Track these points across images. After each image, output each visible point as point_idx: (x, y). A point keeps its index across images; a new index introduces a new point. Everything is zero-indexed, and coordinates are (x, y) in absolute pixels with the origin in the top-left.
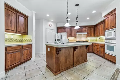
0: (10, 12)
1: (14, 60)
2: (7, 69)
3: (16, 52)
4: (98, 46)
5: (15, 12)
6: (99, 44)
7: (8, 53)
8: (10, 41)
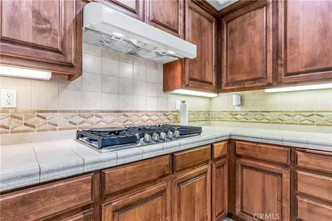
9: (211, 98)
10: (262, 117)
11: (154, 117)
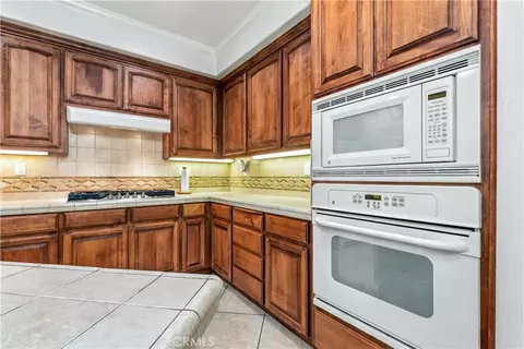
4: (252, 227)
6: (258, 214)
9: (229, 164)
10: (258, 182)
11: (152, 183)
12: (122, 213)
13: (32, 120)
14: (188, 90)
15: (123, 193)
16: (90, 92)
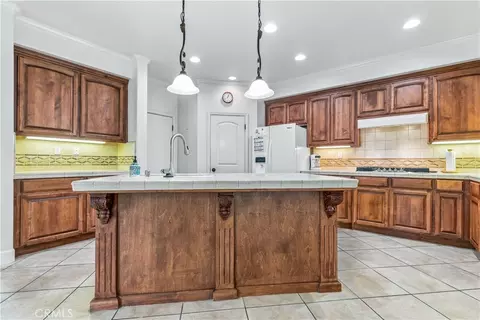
0: (53, 74)
1: (51, 222)
2: (26, 247)
3: (61, 196)
5: (72, 74)
7: (29, 199)
8: (70, 164)
12: (385, 180)
13: (344, 130)
14: (450, 82)
15: (398, 169)
16: (370, 108)
